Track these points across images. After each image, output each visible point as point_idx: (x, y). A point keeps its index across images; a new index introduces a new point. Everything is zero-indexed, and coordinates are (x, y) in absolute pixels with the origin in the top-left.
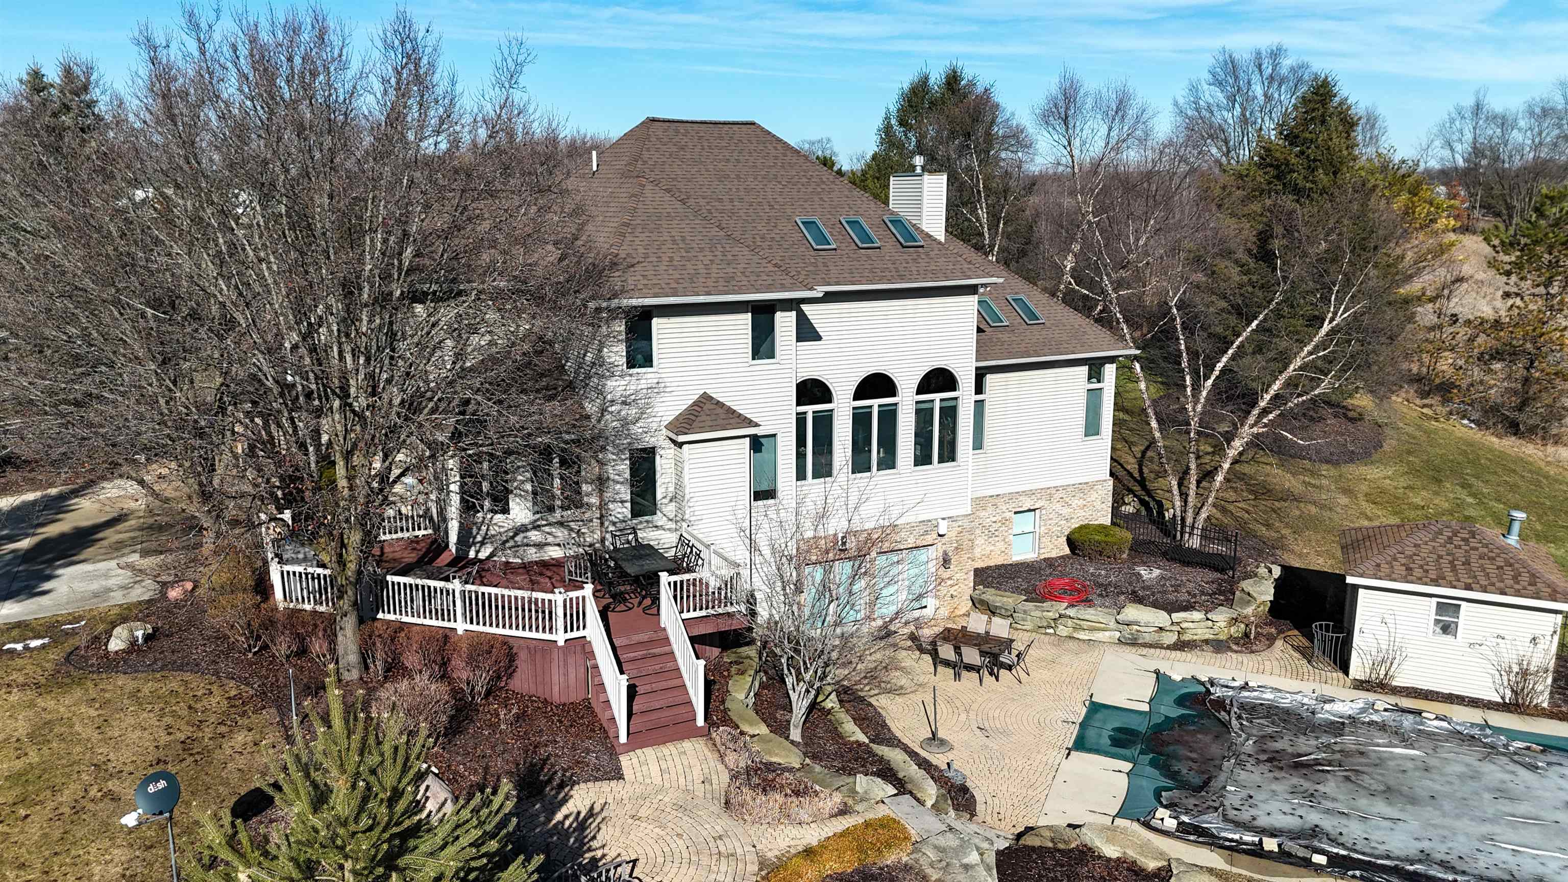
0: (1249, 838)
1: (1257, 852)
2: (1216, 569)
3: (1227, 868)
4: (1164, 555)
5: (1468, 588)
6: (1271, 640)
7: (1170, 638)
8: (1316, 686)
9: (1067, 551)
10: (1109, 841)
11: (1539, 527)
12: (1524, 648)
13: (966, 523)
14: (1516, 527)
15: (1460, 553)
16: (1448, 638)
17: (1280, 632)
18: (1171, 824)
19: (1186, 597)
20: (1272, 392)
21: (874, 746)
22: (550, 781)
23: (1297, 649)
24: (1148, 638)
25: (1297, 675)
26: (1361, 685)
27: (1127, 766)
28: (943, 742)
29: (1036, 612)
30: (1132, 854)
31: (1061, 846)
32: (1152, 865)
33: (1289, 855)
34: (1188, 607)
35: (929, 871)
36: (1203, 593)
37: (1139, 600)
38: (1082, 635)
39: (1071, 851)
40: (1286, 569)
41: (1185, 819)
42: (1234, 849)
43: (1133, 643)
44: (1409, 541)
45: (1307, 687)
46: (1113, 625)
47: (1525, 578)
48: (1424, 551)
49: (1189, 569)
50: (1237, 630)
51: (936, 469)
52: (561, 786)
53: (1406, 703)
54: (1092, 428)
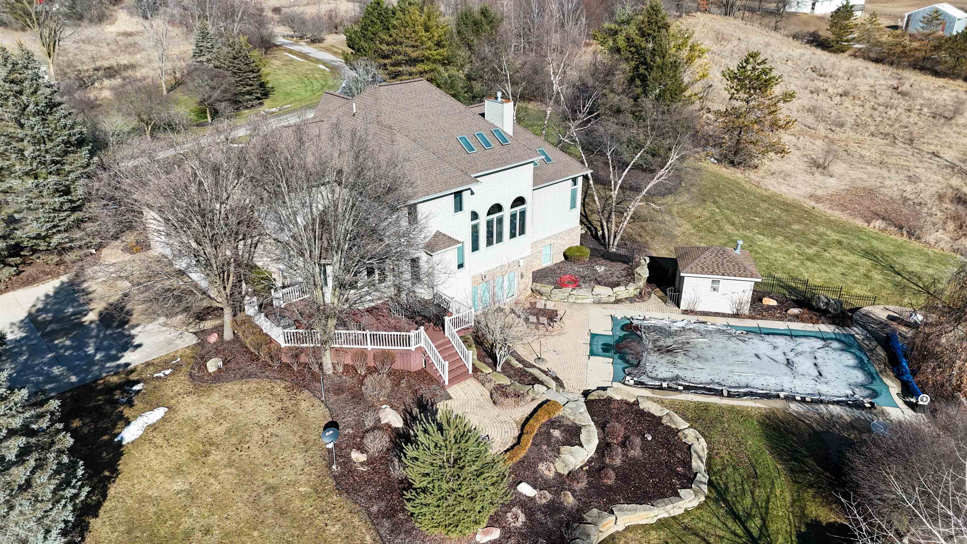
0: (657, 383)
1: (660, 388)
2: (625, 262)
3: (652, 395)
4: (603, 256)
5: (723, 275)
6: (650, 294)
7: (613, 299)
8: (669, 315)
9: (563, 259)
10: (617, 394)
11: (743, 221)
12: (741, 294)
13: (529, 259)
14: (739, 247)
15: (720, 260)
16: (715, 292)
17: (653, 290)
18: (632, 382)
19: (616, 279)
20: (648, 188)
21: (526, 369)
22: (427, 404)
23: (660, 297)
24: (604, 300)
25: (662, 311)
26: (685, 312)
27: (611, 360)
28: (543, 360)
29: (559, 294)
30: (625, 398)
31: (601, 398)
32: (632, 400)
33: (671, 388)
34: (618, 285)
35: (569, 417)
36: (622, 276)
37: (599, 283)
38: (579, 301)
39: (605, 399)
40: (651, 258)
41: (635, 379)
42: (653, 388)
43: (599, 302)
44: (702, 256)
45: (665, 315)
46: (591, 296)
47: (742, 269)
48: (708, 259)
49: (614, 264)
50: (637, 292)
51: (518, 238)
52: (432, 405)
53: (702, 318)
54: (573, 206)
